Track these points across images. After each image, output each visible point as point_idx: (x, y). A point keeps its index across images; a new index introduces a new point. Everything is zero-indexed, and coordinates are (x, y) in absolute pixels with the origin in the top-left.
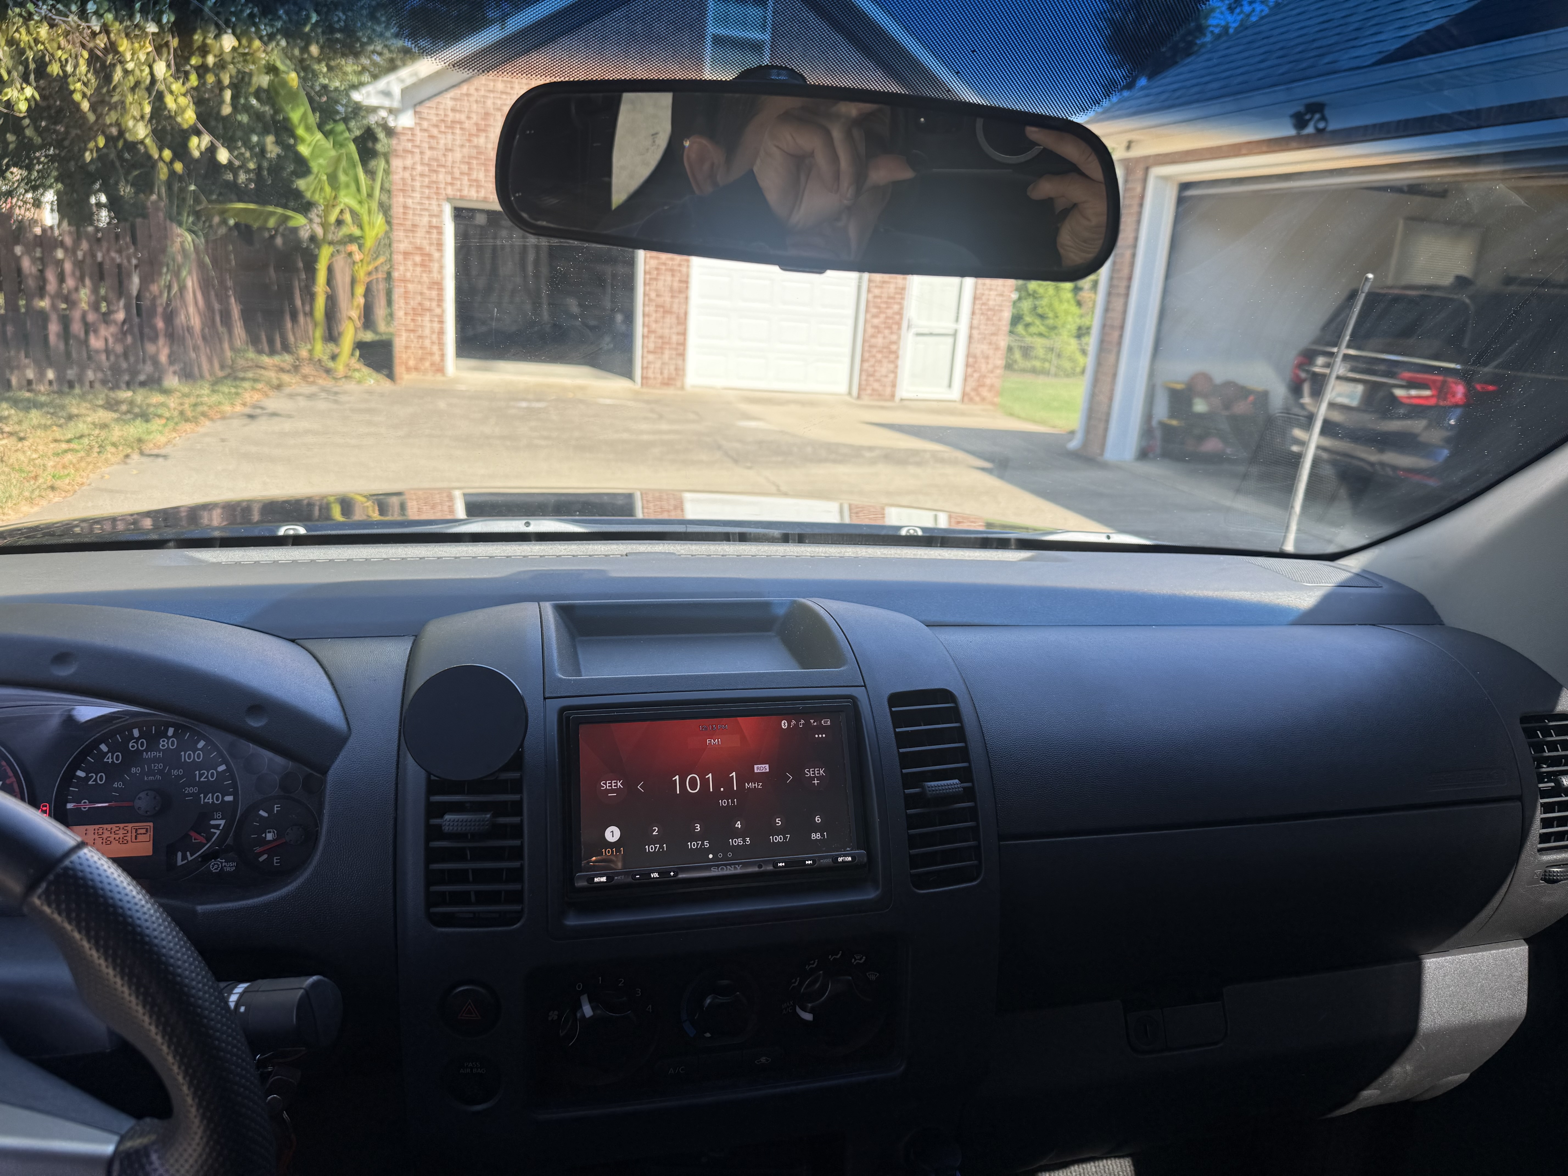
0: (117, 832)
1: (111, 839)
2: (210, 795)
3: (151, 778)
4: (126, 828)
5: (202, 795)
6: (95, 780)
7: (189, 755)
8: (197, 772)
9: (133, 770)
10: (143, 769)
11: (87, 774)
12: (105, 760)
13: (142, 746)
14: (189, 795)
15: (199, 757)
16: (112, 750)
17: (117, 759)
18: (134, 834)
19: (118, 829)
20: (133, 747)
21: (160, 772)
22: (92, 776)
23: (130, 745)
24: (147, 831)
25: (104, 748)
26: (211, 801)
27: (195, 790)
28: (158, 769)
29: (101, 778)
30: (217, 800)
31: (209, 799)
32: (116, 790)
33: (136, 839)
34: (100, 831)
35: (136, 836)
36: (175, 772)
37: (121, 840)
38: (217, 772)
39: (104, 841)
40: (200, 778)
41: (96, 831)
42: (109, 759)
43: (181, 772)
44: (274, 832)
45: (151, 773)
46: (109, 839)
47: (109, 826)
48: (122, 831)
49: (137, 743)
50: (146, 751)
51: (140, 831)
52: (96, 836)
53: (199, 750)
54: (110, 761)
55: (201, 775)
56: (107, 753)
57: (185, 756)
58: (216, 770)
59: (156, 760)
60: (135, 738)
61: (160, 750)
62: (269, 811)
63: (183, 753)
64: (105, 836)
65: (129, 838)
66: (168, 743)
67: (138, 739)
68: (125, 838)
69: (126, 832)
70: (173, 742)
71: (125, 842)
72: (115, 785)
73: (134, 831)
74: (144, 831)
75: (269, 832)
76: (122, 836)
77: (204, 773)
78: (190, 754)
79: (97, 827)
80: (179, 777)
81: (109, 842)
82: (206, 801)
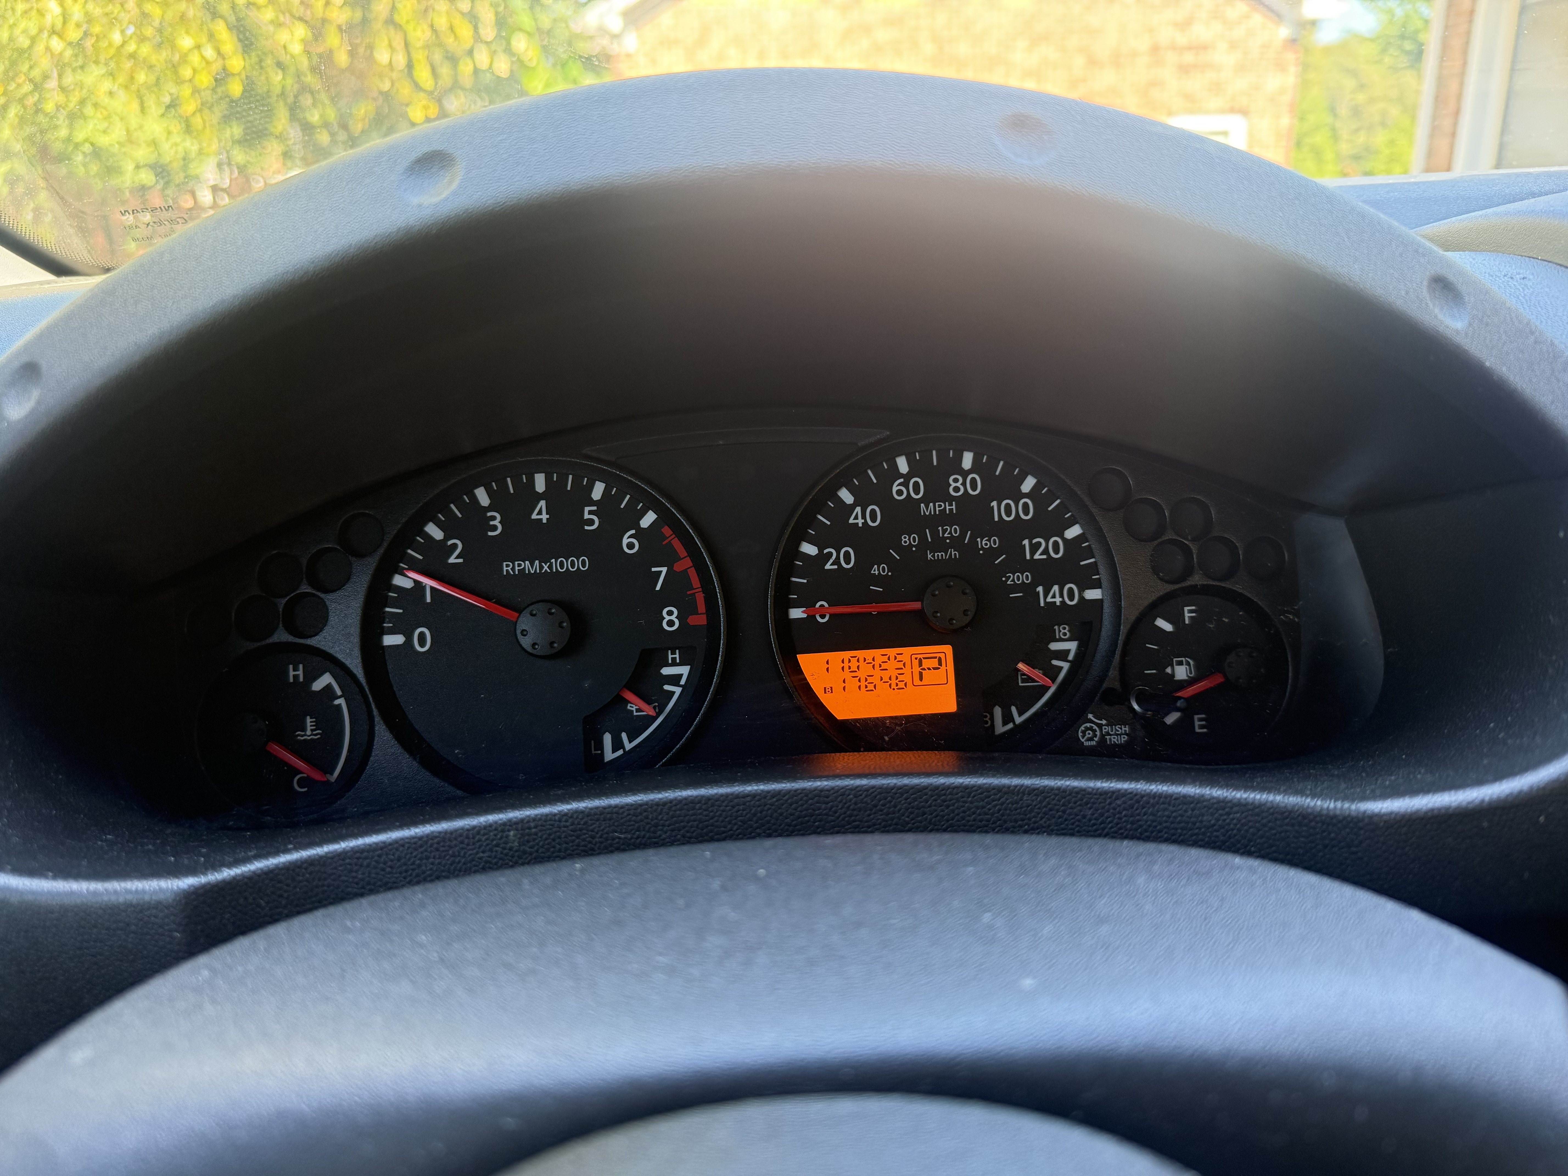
0: (884, 666)
1: (875, 680)
2: (1056, 588)
3: (939, 555)
4: (899, 658)
5: (1040, 589)
6: (837, 562)
7: (1008, 508)
8: (1026, 542)
9: (905, 540)
10: (922, 537)
11: (821, 550)
12: (851, 521)
13: (917, 492)
14: (1015, 588)
15: (1026, 511)
16: (861, 501)
17: (873, 518)
18: (917, 669)
19: (885, 659)
20: (900, 493)
21: (956, 542)
22: (831, 554)
23: (895, 489)
24: (940, 664)
25: (846, 496)
26: (1058, 600)
27: (1026, 578)
28: (952, 537)
29: (847, 556)
30: (1072, 598)
31: (1056, 596)
32: (878, 580)
33: (921, 679)
34: (854, 665)
35: (921, 674)
36: (983, 543)
37: (894, 682)
38: (1065, 540)
39: (863, 684)
40: (1033, 553)
41: (846, 665)
42: (857, 519)
43: (994, 542)
44: (1188, 664)
45: (939, 544)
46: (870, 679)
47: (868, 654)
48: (892, 665)
49: (906, 484)
50: (926, 500)
51: (926, 664)
52: (847, 675)
53: (1026, 495)
54: (860, 521)
55: (1034, 548)
56: (852, 507)
57: (998, 510)
58: (1062, 536)
59: (944, 519)
60: (901, 476)
61: (950, 499)
62: (1175, 618)
63: (994, 504)
64: (862, 674)
65: (907, 678)
66: (964, 484)
67: (907, 477)
68: (901, 678)
69: (901, 665)
70: (973, 482)
71: (901, 685)
72: (875, 570)
73: (916, 663)
74: (934, 663)
75: (1180, 663)
76: (894, 673)
77: (1039, 544)
78: (1008, 506)
79: (847, 654)
80: (992, 553)
81: (871, 687)
82: (1049, 599)
